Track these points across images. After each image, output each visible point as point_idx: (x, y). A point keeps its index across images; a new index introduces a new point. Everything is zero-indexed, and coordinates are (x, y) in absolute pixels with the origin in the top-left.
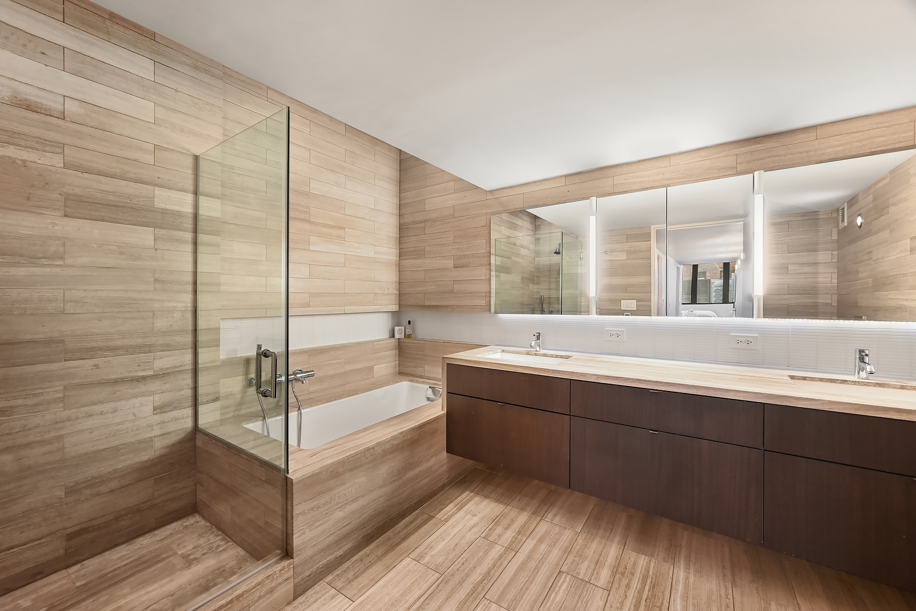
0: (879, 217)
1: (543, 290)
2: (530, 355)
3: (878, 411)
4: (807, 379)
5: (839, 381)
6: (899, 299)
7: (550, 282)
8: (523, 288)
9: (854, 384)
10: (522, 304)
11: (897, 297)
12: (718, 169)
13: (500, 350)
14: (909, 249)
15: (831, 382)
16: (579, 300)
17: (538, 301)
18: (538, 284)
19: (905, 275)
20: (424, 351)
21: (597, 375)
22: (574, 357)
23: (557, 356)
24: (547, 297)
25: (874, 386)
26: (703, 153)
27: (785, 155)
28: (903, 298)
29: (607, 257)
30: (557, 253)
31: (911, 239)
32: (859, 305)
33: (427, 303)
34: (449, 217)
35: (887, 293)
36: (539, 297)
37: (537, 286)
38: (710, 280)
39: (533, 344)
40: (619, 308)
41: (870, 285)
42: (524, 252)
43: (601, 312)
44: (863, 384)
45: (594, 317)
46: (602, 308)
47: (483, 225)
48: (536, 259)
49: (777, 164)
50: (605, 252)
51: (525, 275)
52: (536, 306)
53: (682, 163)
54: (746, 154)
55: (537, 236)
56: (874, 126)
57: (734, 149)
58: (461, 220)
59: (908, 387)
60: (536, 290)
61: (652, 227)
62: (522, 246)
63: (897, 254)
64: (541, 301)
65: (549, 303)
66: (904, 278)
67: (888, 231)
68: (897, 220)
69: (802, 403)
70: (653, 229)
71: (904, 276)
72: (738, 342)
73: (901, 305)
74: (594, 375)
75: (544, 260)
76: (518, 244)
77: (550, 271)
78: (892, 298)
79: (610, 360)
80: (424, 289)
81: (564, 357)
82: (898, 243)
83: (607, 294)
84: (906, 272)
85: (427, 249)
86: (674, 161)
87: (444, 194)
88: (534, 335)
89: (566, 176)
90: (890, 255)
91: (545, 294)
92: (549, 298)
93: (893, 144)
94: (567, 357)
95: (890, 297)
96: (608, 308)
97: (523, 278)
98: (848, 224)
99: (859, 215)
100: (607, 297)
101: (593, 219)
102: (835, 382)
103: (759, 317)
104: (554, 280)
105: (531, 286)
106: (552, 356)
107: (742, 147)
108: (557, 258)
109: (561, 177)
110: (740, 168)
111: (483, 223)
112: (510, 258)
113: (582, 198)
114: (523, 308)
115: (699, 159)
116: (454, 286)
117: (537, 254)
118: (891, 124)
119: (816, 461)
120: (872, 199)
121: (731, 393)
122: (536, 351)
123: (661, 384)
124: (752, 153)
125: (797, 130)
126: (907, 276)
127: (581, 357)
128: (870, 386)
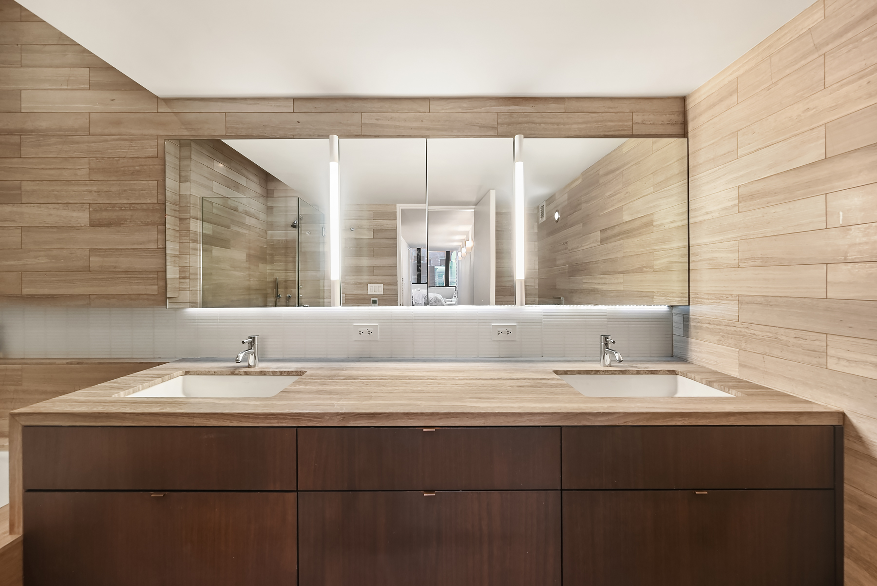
0: (574, 213)
1: (275, 271)
2: (237, 374)
3: (666, 418)
4: (568, 373)
5: (593, 372)
6: (592, 283)
7: (286, 263)
8: (249, 268)
9: (605, 374)
10: (249, 289)
11: (590, 281)
12: (480, 127)
13: (180, 372)
14: (600, 240)
15: (587, 374)
16: (321, 284)
17: (271, 285)
18: (272, 263)
19: (596, 262)
20: (21, 385)
21: (342, 414)
22: (309, 372)
23: (282, 373)
24: (284, 280)
25: (619, 374)
26: (465, 104)
27: (540, 124)
28: (596, 282)
29: (353, 235)
30: (294, 226)
31: (601, 231)
32: (557, 287)
33: (27, 291)
34: (79, 133)
35: (581, 277)
36: (272, 280)
37: (270, 266)
38: (434, 267)
39: (241, 356)
40: (364, 292)
41: (567, 271)
42: (249, 221)
43: (348, 300)
44: (611, 373)
45: (337, 309)
46: (348, 293)
47: (151, 155)
48: (269, 232)
49: (533, 132)
50: (350, 229)
51: (252, 252)
52: (269, 291)
53: (442, 111)
54: (505, 115)
55: (270, 204)
56: (607, 110)
57: (494, 106)
58: (106, 141)
59: (642, 372)
60: (268, 271)
61: (398, 205)
62: (247, 213)
63: (589, 244)
64: (276, 285)
65: (286, 288)
66: (596, 265)
67: (581, 225)
68: (588, 215)
69: (600, 419)
70: (399, 208)
71: (595, 264)
72: (499, 333)
73: (594, 288)
74: (338, 414)
75: (279, 235)
76: (241, 209)
77: (286, 248)
78: (586, 282)
79: (360, 373)
80: (21, 263)
81: (294, 373)
82: (590, 235)
83: (353, 277)
84: (598, 260)
85: (27, 186)
86: (434, 106)
87: (65, 87)
88: (243, 342)
89: (296, 99)
90: (583, 245)
91: (281, 276)
92: (286, 281)
93: (619, 130)
94: (299, 373)
95: (584, 281)
96: (354, 293)
97: (249, 256)
98: (546, 219)
99: (557, 211)
100: (353, 281)
101: (334, 166)
102: (590, 374)
103: (522, 305)
104: (291, 259)
105: (261, 265)
106: (274, 373)
107: (501, 106)
108: (293, 233)
109: (286, 99)
110: (501, 129)
111: (152, 152)
112: (228, 227)
113: (319, 135)
114: (249, 294)
115: (460, 110)
116: (92, 259)
117: (271, 226)
118: (617, 110)
119: (613, 492)
120: (567, 198)
121: (525, 418)
122: (249, 366)
123: (438, 417)
124: (511, 114)
125: (549, 98)
126: (598, 263)
127: (320, 372)
128: (616, 374)
